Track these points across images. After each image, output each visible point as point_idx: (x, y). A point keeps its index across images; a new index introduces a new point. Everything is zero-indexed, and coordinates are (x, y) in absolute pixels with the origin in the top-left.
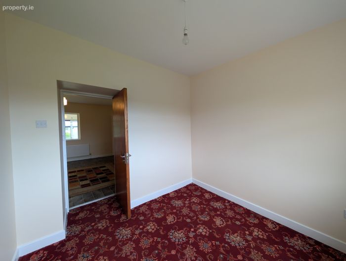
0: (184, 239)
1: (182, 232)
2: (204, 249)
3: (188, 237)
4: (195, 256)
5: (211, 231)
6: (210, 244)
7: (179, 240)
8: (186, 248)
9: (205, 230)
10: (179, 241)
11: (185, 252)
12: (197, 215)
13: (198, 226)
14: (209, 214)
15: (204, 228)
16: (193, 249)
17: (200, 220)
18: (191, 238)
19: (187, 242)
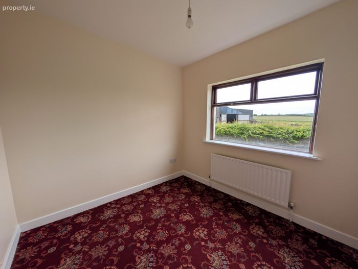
0: (150, 255)
1: (139, 258)
2: (164, 237)
3: (149, 251)
4: (172, 245)
5: (145, 227)
6: (160, 230)
7: (150, 262)
8: (162, 254)
9: (143, 232)
10: (152, 262)
11: (166, 255)
12: (117, 237)
13: (135, 238)
14: (121, 225)
15: (140, 232)
16: (163, 247)
17: (127, 234)
18: (150, 247)
19: (155, 252)
